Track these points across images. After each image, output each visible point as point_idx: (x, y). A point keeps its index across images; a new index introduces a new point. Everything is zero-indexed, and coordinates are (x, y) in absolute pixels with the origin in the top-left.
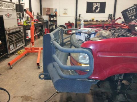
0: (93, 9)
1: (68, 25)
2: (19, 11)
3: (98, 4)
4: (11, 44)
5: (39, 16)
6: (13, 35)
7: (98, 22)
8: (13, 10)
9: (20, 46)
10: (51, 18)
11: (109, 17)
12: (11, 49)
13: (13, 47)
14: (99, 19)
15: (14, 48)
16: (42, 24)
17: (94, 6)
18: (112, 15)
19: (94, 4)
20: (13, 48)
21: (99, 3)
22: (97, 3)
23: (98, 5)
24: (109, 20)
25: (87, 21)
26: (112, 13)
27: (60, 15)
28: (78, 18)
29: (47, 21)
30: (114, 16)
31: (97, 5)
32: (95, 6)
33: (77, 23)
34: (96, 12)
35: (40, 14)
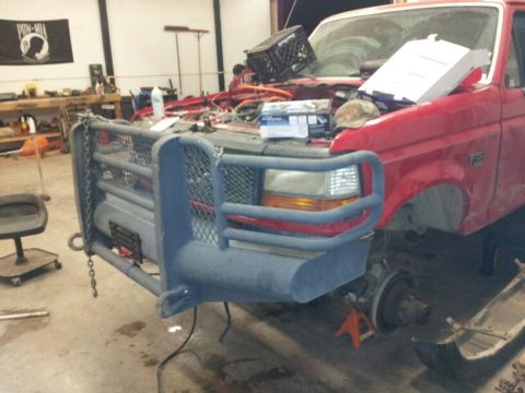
0: (24, 49)
3: (37, 27)
7: (58, 96)
11: (92, 74)
14: (58, 87)
17: (22, 36)
18: (100, 67)
19: (20, 28)
21: (42, 22)
22: (32, 24)
23: (41, 33)
24: (98, 85)
25: (10, 97)
26: (100, 60)
30: (110, 71)
31: (33, 31)
32: (28, 38)
34: (36, 58)
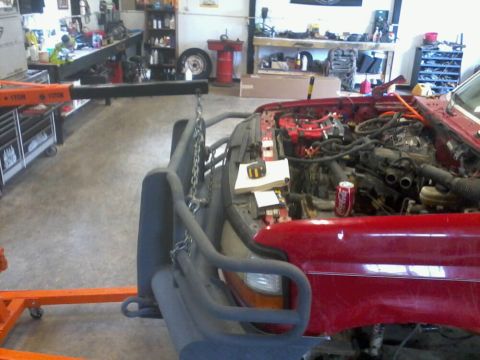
1: (222, 47)
2: (29, 7)
4: (8, 147)
5: (107, 16)
6: (13, 112)
7: (335, 39)
8: (6, 9)
9: (38, 147)
10: (155, 22)
11: (376, 20)
12: (7, 166)
13: (15, 157)
14: (339, 31)
15: (18, 157)
16: (118, 48)
18: (387, 13)
20: (15, 161)
24: (377, 32)
26: (389, 7)
27: (186, 9)
28: (258, 20)
29: (138, 31)
33: (254, 43)
35: (110, 7)
